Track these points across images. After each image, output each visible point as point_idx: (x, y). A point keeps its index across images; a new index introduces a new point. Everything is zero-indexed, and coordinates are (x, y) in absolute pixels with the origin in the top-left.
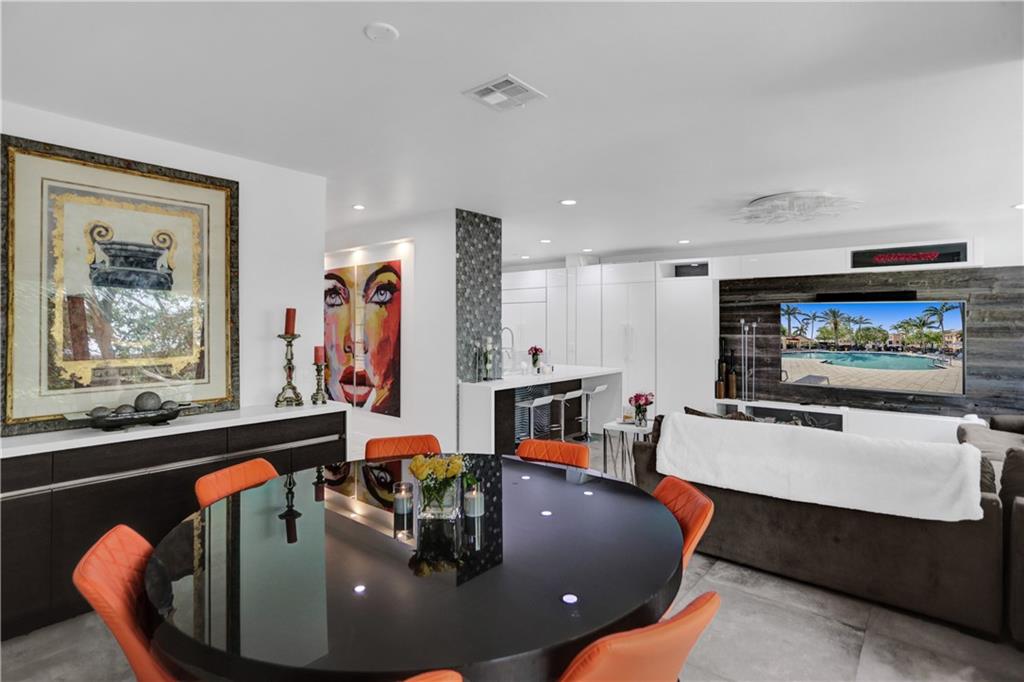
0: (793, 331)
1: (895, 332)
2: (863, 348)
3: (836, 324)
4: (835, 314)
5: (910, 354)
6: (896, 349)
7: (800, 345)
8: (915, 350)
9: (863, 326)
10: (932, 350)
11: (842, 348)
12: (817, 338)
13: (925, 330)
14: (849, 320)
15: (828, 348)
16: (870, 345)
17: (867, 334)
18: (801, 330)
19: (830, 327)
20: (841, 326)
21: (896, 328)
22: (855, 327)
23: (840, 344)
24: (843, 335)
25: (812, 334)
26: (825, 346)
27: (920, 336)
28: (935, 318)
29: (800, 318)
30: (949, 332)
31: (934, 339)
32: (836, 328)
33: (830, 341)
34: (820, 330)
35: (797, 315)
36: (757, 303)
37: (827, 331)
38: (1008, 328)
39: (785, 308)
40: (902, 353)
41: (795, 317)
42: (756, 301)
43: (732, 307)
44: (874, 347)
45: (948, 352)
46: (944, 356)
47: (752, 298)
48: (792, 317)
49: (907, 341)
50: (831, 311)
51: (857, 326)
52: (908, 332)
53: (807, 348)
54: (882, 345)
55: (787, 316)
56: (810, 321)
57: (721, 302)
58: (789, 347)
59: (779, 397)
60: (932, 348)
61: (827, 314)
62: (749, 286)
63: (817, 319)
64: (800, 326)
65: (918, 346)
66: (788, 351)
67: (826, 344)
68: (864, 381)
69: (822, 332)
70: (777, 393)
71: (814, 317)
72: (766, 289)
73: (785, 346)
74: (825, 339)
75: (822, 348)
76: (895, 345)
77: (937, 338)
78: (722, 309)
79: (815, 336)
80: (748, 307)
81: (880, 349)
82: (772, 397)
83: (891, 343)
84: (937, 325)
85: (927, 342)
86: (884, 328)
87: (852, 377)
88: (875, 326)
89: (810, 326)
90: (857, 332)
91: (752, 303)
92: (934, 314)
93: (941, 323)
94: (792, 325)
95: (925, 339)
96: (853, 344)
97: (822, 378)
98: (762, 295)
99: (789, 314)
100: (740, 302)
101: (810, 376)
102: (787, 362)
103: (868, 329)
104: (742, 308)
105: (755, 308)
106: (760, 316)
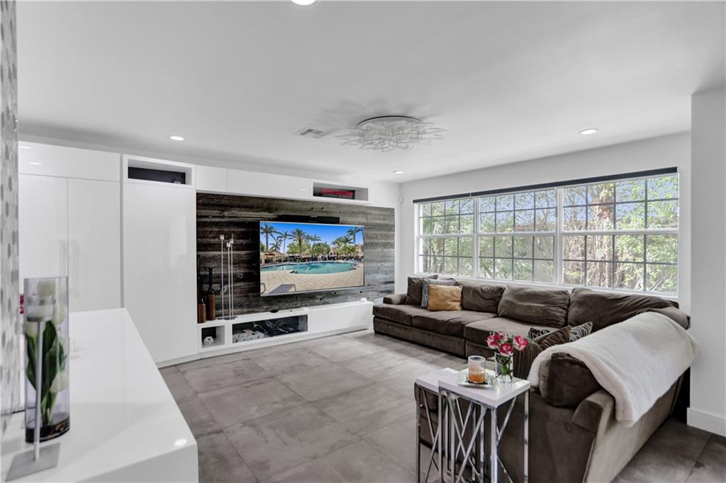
0: (270, 247)
1: (333, 246)
2: (316, 259)
3: (300, 241)
4: (299, 233)
5: (341, 261)
6: (334, 258)
7: (275, 260)
8: (343, 258)
9: (317, 242)
10: (351, 258)
11: (304, 260)
12: (288, 253)
13: (348, 244)
14: (308, 238)
15: (295, 261)
16: (320, 257)
17: (320, 248)
18: (276, 246)
19: (296, 243)
20: (303, 242)
21: (334, 244)
22: (312, 243)
23: (303, 257)
24: (305, 250)
25: (284, 250)
26: (294, 259)
27: (345, 248)
28: (351, 237)
29: (276, 235)
30: (358, 246)
31: (352, 251)
32: (300, 244)
33: (297, 255)
34: (290, 246)
35: (273, 234)
36: (230, 219)
37: (295, 247)
38: (372, 243)
39: (264, 227)
40: (337, 261)
41: (272, 235)
42: (230, 217)
43: (206, 222)
44: (322, 257)
45: (357, 259)
46: (356, 261)
47: (226, 214)
48: (269, 235)
49: (339, 253)
50: (297, 230)
51: (313, 242)
52: (339, 246)
53: (280, 261)
54: (327, 256)
55: (265, 234)
56: (283, 239)
57: (198, 217)
58: (267, 261)
59: (251, 310)
60: (350, 256)
61: (294, 233)
62: (223, 202)
63: (288, 237)
64: (275, 243)
65: (344, 256)
66: (267, 265)
67: (293, 257)
68: (318, 283)
69: (291, 248)
70: (249, 306)
71: (286, 235)
72: (239, 207)
73: (263, 261)
74: (293, 253)
75: (291, 261)
76: (333, 256)
77: (353, 250)
78: (198, 224)
79: (286, 251)
80: (222, 222)
81: (325, 259)
82: (245, 310)
83: (331, 254)
84: (352, 241)
85: (349, 252)
86: (328, 244)
87: (310, 281)
88: (324, 243)
89: (283, 242)
90: (313, 247)
91: (226, 220)
92: (351, 234)
93: (354, 238)
94: (269, 243)
95: (348, 251)
96: (310, 256)
97: (291, 286)
98: (235, 212)
99: (267, 233)
100: (214, 217)
101: (282, 285)
102: (264, 275)
103: (319, 244)
104: (216, 224)
105: (229, 224)
106: (234, 232)
